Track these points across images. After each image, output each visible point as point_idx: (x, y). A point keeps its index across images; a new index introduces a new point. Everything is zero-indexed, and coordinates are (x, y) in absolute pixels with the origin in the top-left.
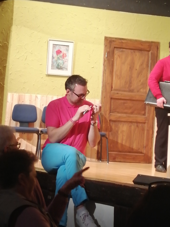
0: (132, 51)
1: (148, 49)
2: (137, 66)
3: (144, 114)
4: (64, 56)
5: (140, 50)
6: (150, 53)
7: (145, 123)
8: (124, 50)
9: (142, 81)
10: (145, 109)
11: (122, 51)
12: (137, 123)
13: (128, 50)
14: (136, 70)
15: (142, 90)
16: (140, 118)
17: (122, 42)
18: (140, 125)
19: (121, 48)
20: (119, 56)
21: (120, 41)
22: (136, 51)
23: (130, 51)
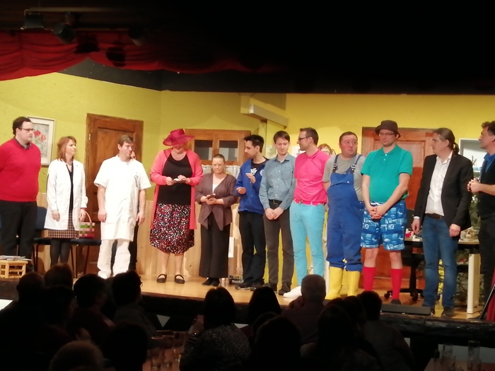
0: (116, 132)
1: (133, 130)
4: (43, 139)
6: (134, 134)
8: (108, 130)
11: (106, 133)
13: (112, 131)
17: (106, 121)
19: (104, 128)
20: (103, 139)
21: (104, 119)
22: (120, 132)
23: (113, 132)
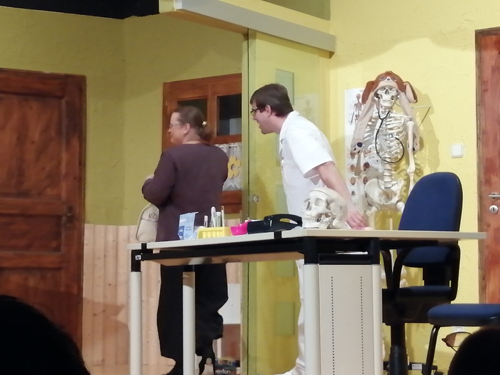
0: (22, 98)
1: (59, 94)
2: (35, 133)
3: (58, 249)
5: (41, 96)
6: (64, 101)
7: (59, 269)
9: (47, 169)
10: (58, 235)
12: (42, 269)
14: (33, 142)
15: (49, 191)
16: (49, 259)
18: (49, 275)
22: (30, 98)
